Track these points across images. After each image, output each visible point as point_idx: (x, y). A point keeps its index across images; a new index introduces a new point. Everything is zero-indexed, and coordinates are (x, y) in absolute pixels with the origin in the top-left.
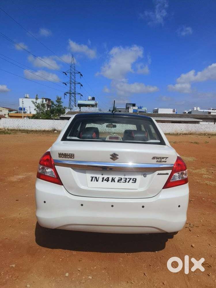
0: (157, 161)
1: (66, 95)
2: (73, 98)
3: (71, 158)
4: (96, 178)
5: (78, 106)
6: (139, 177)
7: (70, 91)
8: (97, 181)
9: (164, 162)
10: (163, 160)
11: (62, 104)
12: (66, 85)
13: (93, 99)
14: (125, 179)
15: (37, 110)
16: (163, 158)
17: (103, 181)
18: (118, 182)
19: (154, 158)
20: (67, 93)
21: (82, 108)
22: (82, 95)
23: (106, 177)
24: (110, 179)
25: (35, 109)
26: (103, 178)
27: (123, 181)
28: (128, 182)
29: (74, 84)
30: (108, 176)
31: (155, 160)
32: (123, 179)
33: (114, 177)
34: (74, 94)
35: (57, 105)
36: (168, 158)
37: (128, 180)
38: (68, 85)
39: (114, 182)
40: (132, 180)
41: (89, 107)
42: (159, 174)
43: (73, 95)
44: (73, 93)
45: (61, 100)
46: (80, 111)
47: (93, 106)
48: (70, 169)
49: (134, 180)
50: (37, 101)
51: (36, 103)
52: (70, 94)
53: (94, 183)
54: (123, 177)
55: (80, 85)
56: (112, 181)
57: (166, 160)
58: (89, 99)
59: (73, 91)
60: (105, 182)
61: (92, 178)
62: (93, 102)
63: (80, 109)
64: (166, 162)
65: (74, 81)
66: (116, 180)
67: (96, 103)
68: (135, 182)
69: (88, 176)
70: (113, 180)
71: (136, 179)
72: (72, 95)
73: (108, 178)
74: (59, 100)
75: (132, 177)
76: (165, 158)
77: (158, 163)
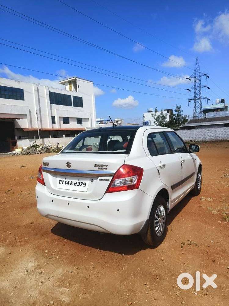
0: (99, 169)
1: (190, 102)
2: (198, 104)
3: (47, 166)
4: (62, 181)
5: (204, 112)
6: (88, 182)
7: (195, 96)
8: (62, 184)
9: (104, 169)
10: (103, 167)
11: (181, 113)
12: (190, 91)
13: (223, 101)
14: (79, 183)
15: (156, 122)
16: (104, 166)
17: (65, 184)
18: (74, 185)
19: (95, 166)
20: (191, 100)
21: (207, 114)
22: (209, 99)
23: (67, 180)
24: (70, 183)
25: (155, 122)
26: (66, 182)
27: (77, 184)
28: (81, 186)
29: (199, 89)
30: (69, 180)
31: (97, 168)
32: (78, 183)
33: (72, 181)
34: (200, 99)
35: (176, 115)
36: (108, 165)
37: (80, 184)
38: (193, 91)
39: (72, 185)
40: (83, 184)
41: (217, 111)
42: (100, 180)
43: (199, 101)
44: (198, 99)
45: (181, 109)
46: (206, 117)
47: (221, 109)
48: (48, 174)
49: (85, 184)
50: (156, 114)
51: (155, 115)
52: (195, 100)
53: (61, 185)
54: (77, 181)
55: (206, 88)
56: (71, 185)
57: (106, 168)
58: (217, 102)
59: (198, 97)
60: (67, 184)
61: (60, 181)
62: (222, 105)
63: (205, 115)
64: (106, 169)
65: (199, 86)
66: (73, 184)
67: (226, 106)
68: (85, 186)
69: (58, 179)
70: (71, 183)
71: (86, 183)
72: (197, 100)
73: (69, 182)
74: (178, 109)
75: (84, 182)
76: (105, 166)
77: (99, 170)
